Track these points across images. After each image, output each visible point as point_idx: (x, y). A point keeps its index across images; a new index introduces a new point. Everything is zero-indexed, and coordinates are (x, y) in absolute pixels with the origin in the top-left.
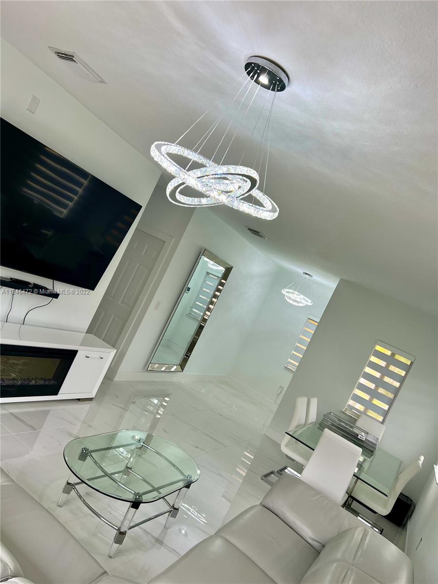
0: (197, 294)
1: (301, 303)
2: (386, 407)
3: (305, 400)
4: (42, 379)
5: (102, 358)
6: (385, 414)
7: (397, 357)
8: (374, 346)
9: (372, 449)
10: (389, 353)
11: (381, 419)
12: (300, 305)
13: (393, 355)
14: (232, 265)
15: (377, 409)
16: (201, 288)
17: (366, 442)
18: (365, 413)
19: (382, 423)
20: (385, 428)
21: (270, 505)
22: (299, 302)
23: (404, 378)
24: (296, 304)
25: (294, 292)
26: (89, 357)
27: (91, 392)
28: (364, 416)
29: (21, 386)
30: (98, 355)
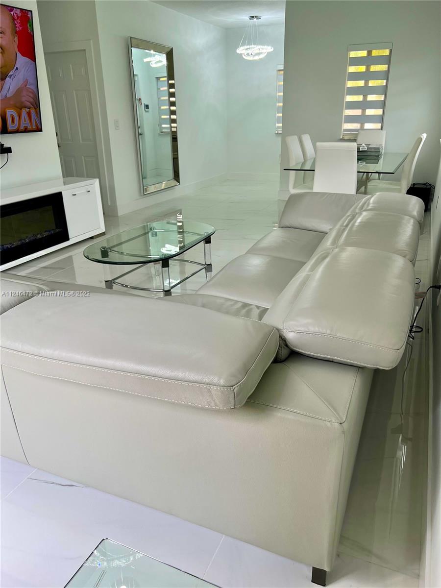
0: (158, 107)
1: (262, 53)
2: (379, 112)
3: (295, 138)
4: (46, 231)
5: (89, 191)
6: (381, 119)
7: (375, 53)
8: (347, 55)
9: (376, 154)
10: (364, 53)
11: (379, 126)
12: (262, 56)
13: (369, 53)
14: (171, 46)
15: (371, 119)
16: (159, 98)
17: (370, 150)
18: (362, 128)
19: (382, 129)
20: (385, 132)
21: (288, 224)
22: (259, 54)
23: (388, 72)
24: (256, 58)
25: (251, 46)
26: (75, 195)
27: (99, 228)
28: (361, 132)
29: (30, 242)
30: (84, 190)
